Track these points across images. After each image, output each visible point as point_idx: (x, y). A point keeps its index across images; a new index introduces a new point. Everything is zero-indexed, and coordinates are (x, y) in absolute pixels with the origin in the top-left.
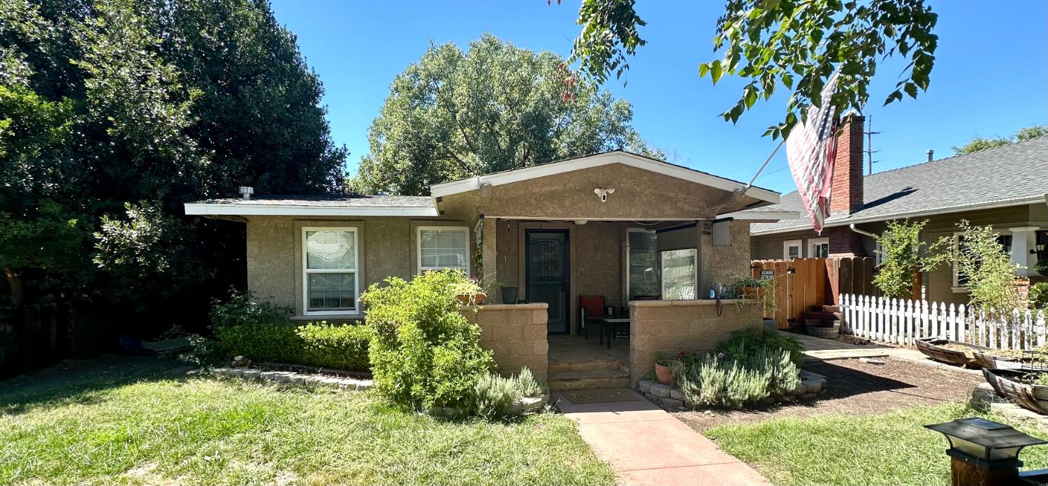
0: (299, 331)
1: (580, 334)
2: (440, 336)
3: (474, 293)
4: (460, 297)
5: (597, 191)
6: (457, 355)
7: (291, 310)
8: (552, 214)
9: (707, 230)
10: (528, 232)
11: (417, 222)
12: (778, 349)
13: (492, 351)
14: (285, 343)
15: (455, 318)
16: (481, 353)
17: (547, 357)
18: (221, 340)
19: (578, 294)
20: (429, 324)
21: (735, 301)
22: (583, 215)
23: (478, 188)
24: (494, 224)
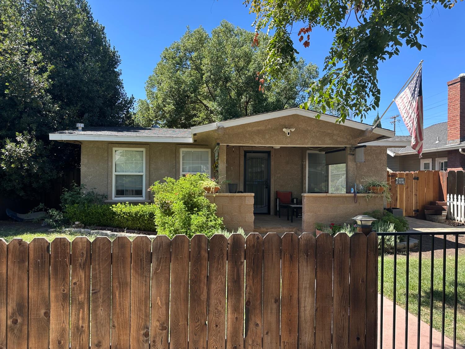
0: (113, 207)
1: (276, 215)
2: (195, 209)
3: (214, 186)
4: (206, 189)
5: (284, 130)
6: (204, 219)
7: (106, 197)
8: (258, 143)
9: (352, 153)
10: (246, 152)
11: (180, 145)
12: (388, 222)
13: (222, 218)
14: (104, 214)
15: (203, 200)
16: (216, 219)
17: (253, 223)
18: (67, 213)
19: (275, 191)
20: (188, 203)
21: (366, 195)
22: (276, 144)
23: (216, 128)
24: (225, 148)
